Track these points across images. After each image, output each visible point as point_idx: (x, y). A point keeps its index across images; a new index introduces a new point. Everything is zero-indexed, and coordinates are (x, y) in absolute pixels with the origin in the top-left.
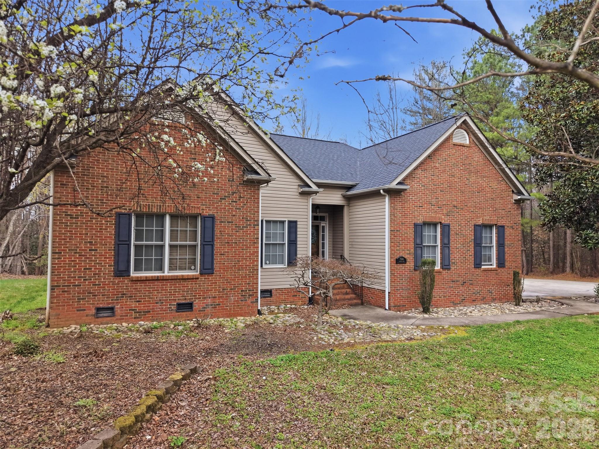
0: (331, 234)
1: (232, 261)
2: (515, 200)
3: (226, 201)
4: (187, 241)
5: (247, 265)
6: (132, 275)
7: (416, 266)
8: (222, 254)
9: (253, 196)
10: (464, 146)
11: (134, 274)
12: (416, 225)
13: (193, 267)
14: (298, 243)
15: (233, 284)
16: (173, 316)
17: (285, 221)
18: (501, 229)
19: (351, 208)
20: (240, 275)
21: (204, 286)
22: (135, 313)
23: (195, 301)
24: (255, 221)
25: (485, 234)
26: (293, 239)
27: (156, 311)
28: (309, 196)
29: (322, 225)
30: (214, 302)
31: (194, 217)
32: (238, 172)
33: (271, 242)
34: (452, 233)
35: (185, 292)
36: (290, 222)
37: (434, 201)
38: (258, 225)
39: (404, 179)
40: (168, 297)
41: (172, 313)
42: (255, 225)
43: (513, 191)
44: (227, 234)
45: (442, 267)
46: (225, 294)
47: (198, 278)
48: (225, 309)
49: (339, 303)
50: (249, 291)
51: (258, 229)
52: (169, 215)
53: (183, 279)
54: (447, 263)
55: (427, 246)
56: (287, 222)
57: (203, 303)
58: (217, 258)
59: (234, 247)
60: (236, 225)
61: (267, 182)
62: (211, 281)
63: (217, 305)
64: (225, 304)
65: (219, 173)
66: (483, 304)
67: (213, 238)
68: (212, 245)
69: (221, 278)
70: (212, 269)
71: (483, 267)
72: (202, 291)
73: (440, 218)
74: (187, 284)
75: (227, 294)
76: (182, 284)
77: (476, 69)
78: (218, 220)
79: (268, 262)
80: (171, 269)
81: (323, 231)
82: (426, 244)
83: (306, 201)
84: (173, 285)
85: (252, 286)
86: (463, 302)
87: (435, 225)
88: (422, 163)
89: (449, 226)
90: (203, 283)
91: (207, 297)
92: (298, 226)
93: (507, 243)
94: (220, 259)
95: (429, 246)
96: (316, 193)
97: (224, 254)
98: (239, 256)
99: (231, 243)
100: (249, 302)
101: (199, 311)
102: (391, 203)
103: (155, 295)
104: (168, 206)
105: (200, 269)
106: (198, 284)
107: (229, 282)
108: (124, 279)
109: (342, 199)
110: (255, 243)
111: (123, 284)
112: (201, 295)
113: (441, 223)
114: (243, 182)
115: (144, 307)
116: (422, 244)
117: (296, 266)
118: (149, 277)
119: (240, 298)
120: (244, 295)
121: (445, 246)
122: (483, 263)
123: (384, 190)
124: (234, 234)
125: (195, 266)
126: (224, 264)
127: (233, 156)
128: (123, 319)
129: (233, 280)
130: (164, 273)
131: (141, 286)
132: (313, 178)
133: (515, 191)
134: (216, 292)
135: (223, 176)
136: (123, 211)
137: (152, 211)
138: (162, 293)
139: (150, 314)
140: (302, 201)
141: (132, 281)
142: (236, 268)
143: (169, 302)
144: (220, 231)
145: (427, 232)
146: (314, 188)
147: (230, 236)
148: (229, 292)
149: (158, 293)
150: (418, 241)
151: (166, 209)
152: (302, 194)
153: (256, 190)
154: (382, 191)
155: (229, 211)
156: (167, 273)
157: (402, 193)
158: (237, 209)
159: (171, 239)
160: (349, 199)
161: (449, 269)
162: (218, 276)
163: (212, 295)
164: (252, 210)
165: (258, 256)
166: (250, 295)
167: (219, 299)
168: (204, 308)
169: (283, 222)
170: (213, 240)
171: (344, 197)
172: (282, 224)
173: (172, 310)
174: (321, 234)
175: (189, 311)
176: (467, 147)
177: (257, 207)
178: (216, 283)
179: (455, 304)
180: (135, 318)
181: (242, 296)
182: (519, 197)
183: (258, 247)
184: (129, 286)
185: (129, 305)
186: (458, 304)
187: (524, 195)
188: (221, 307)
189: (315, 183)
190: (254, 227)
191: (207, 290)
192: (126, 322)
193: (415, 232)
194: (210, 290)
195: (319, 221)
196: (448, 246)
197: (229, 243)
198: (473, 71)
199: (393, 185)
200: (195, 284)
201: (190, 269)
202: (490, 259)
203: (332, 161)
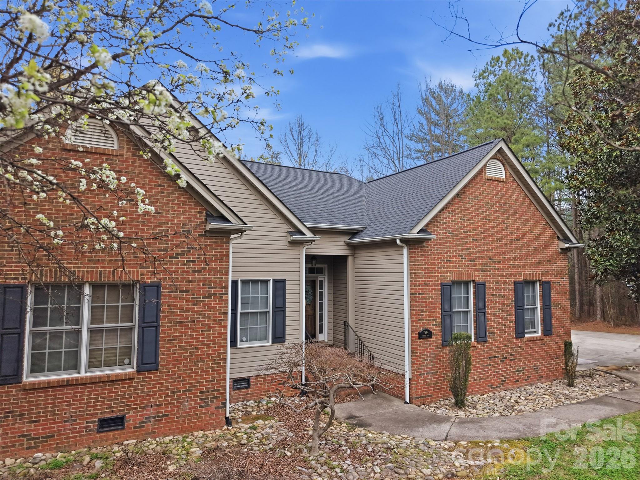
0: (332, 292)
1: (187, 349)
2: (561, 249)
3: (179, 261)
4: (117, 322)
5: (210, 354)
6: (25, 379)
7: (444, 340)
8: (171, 340)
9: (220, 252)
10: (500, 181)
11: (27, 378)
12: (443, 285)
13: (127, 361)
14: (287, 310)
15: (187, 384)
16: (92, 439)
17: (270, 280)
18: (546, 286)
19: (356, 259)
20: (198, 369)
21: (143, 389)
22: (28, 440)
23: (129, 413)
24: (222, 288)
25: (528, 293)
26: (279, 304)
27: (64, 434)
28: (301, 247)
29: (320, 279)
30: (158, 413)
31: (129, 287)
32: (197, 219)
33: (250, 311)
34: (488, 293)
35: (112, 400)
36: (275, 281)
37: (465, 253)
38: (227, 294)
39: (427, 226)
40: (84, 411)
41: (90, 435)
42: (222, 294)
43: (558, 237)
44: (179, 309)
45: (477, 340)
46: (176, 399)
47: (133, 379)
48: (175, 422)
49: (342, 393)
50: (212, 391)
51: (227, 300)
52: (90, 284)
53: (110, 381)
54: (482, 334)
55: (457, 312)
56: (271, 281)
57: (140, 416)
58: (163, 346)
59: (190, 329)
60: (194, 295)
61: (241, 231)
62: (154, 381)
63: (163, 416)
64: (175, 414)
65: (169, 220)
66: (528, 385)
67: (157, 316)
68: (156, 327)
69: (170, 375)
70: (156, 362)
71: (526, 336)
72: (139, 397)
73: (473, 275)
74: (115, 388)
75: (179, 399)
76: (108, 389)
77: (490, 91)
78: (166, 289)
79: (244, 339)
80: (91, 365)
81: (321, 288)
82: (456, 310)
83: (297, 252)
84: (93, 391)
85: (217, 384)
86: (503, 384)
87: (467, 283)
88: (449, 203)
89: (484, 285)
90: (141, 386)
91: (147, 406)
92: (287, 287)
93: (554, 303)
94: (168, 347)
95: (460, 312)
96: (312, 241)
97: (174, 340)
98: (198, 342)
99: (186, 322)
100: (212, 407)
101: (134, 428)
102: (410, 257)
103: (63, 410)
104: (88, 272)
105: (137, 364)
106: (133, 387)
107: (182, 381)
108: (11, 387)
109: (346, 247)
110: (221, 320)
111: (9, 396)
112: (137, 404)
113: (473, 281)
114: (206, 232)
115: (43, 429)
116: (451, 310)
117: (284, 342)
118: (54, 382)
119: (199, 403)
120: (205, 399)
121: (480, 311)
122: (526, 331)
123: (402, 240)
124: (190, 308)
125: (130, 359)
126: (175, 354)
127: (190, 195)
128: (8, 451)
129: (188, 377)
130: (79, 373)
131: (40, 397)
132: (307, 221)
133: (561, 237)
134: (161, 398)
135: (175, 224)
136: (12, 282)
137: (60, 280)
138: (74, 404)
139: (54, 440)
140: (292, 252)
141: (25, 390)
142: (193, 359)
143: (86, 419)
144: (169, 306)
145: (457, 294)
146: (309, 235)
147: (184, 312)
148: (181, 395)
149: (67, 405)
150: (447, 307)
151: (83, 276)
152: (293, 243)
153: (224, 243)
154: (398, 242)
155: (183, 275)
156: (84, 373)
157: (425, 244)
158: (196, 271)
159: (93, 320)
160: (354, 248)
161: (485, 342)
162: (165, 372)
163: (155, 402)
164: (218, 272)
165: (226, 339)
166: (214, 398)
167: (166, 408)
168: (143, 422)
169: (266, 282)
170: (157, 321)
171: (348, 245)
172: (264, 286)
173: (90, 430)
174: (318, 291)
175: (117, 430)
176: (503, 182)
177: (225, 268)
178: (162, 383)
179: (494, 388)
180: (27, 448)
181: (201, 399)
182: (567, 245)
183: (226, 326)
184: (19, 399)
185: (19, 428)
186: (497, 387)
187: (571, 242)
188: (170, 419)
189: (308, 228)
190: (221, 297)
191: (147, 396)
192: (11, 456)
193: (443, 294)
194: (153, 395)
195: (316, 275)
196: (483, 311)
197: (182, 322)
198: (487, 94)
199: (414, 234)
200: (129, 387)
201: (122, 363)
202: (533, 325)
203: (332, 198)
